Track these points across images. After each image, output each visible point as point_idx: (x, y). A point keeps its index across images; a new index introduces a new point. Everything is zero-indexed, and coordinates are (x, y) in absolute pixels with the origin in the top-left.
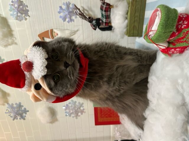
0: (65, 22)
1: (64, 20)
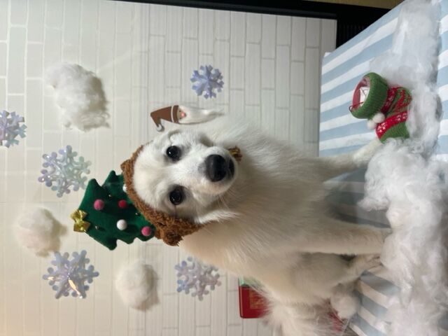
1: (200, 92)
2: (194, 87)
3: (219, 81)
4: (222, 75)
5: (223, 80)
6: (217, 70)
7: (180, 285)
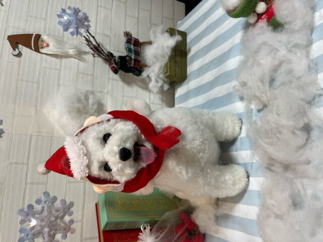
0: (65, 33)
1: (66, 29)
2: (60, 23)
3: (86, 23)
4: (89, 19)
5: (90, 23)
6: (85, 14)
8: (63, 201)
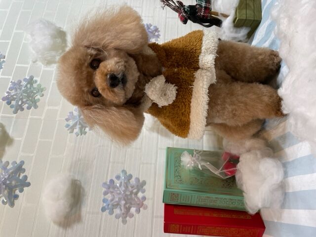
3: (156, 34)
4: (159, 29)
7: (105, 204)
8: (138, 179)
